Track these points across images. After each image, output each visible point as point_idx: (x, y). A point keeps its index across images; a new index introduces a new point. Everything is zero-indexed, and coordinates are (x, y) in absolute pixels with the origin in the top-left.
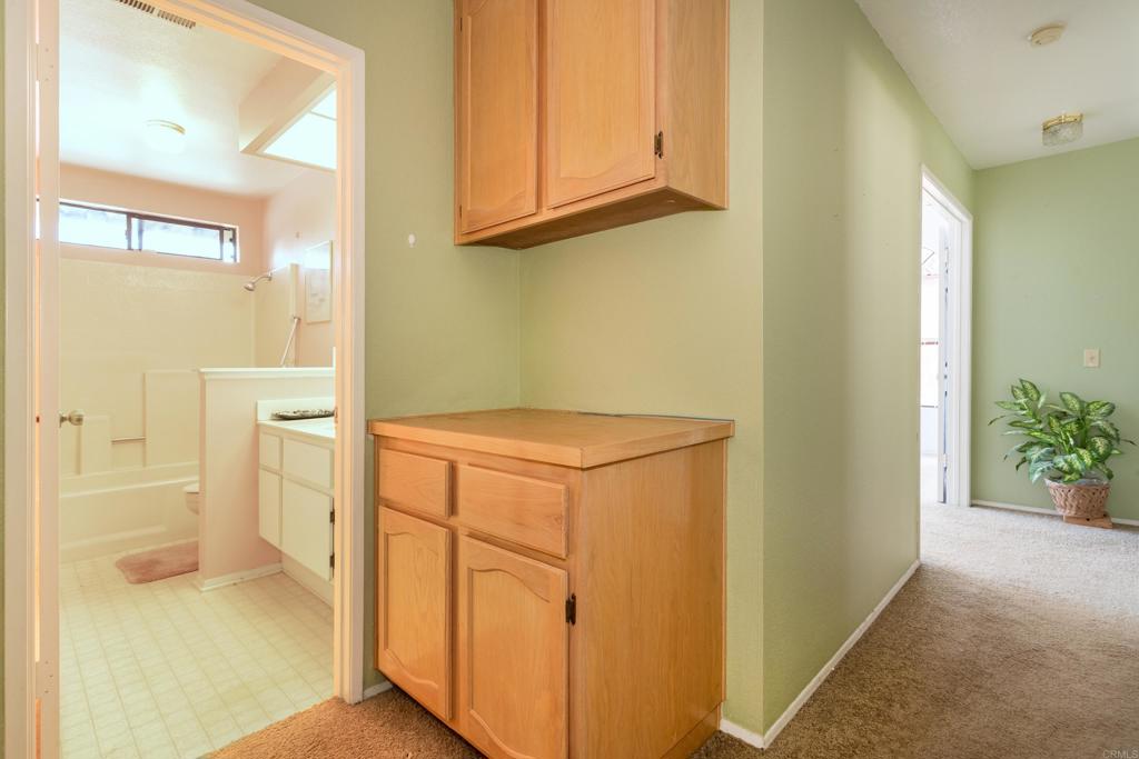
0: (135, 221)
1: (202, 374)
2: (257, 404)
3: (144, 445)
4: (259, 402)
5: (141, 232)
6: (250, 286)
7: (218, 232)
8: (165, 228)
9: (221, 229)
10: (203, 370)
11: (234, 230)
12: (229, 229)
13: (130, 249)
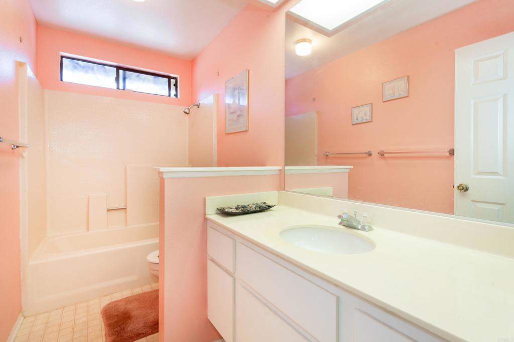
0: (121, 72)
1: (161, 173)
2: (205, 199)
3: (126, 212)
4: (207, 198)
5: (124, 79)
6: (187, 111)
7: (167, 79)
8: (138, 76)
9: (169, 78)
10: (162, 169)
11: (176, 79)
12: (173, 78)
13: (118, 88)
